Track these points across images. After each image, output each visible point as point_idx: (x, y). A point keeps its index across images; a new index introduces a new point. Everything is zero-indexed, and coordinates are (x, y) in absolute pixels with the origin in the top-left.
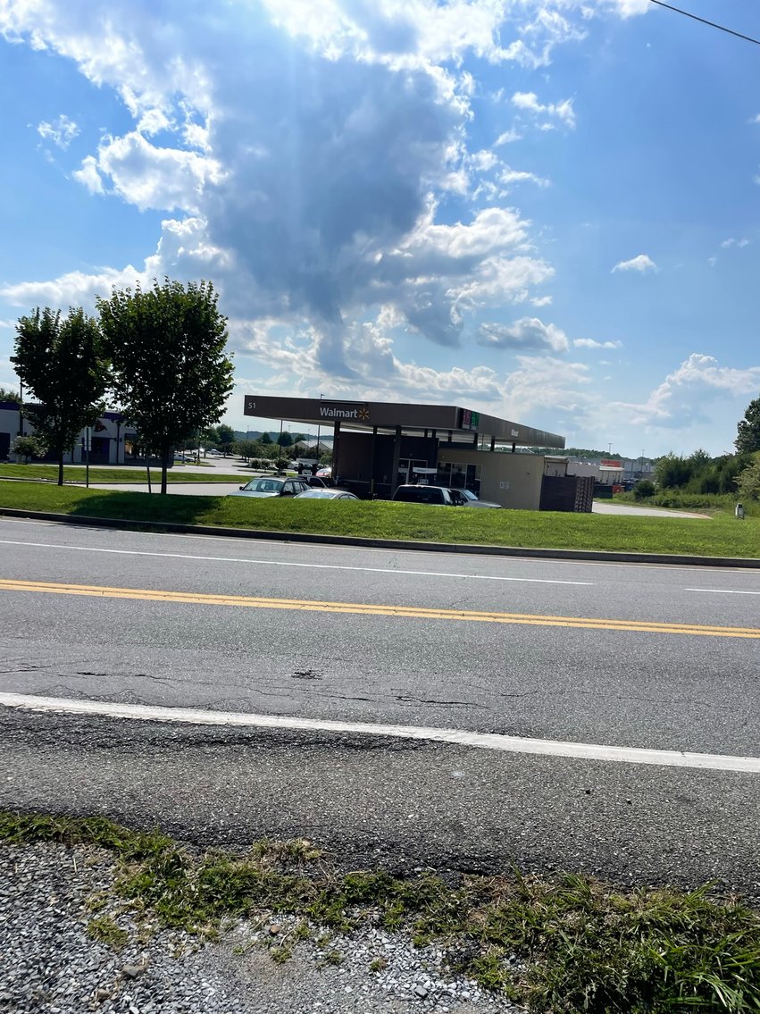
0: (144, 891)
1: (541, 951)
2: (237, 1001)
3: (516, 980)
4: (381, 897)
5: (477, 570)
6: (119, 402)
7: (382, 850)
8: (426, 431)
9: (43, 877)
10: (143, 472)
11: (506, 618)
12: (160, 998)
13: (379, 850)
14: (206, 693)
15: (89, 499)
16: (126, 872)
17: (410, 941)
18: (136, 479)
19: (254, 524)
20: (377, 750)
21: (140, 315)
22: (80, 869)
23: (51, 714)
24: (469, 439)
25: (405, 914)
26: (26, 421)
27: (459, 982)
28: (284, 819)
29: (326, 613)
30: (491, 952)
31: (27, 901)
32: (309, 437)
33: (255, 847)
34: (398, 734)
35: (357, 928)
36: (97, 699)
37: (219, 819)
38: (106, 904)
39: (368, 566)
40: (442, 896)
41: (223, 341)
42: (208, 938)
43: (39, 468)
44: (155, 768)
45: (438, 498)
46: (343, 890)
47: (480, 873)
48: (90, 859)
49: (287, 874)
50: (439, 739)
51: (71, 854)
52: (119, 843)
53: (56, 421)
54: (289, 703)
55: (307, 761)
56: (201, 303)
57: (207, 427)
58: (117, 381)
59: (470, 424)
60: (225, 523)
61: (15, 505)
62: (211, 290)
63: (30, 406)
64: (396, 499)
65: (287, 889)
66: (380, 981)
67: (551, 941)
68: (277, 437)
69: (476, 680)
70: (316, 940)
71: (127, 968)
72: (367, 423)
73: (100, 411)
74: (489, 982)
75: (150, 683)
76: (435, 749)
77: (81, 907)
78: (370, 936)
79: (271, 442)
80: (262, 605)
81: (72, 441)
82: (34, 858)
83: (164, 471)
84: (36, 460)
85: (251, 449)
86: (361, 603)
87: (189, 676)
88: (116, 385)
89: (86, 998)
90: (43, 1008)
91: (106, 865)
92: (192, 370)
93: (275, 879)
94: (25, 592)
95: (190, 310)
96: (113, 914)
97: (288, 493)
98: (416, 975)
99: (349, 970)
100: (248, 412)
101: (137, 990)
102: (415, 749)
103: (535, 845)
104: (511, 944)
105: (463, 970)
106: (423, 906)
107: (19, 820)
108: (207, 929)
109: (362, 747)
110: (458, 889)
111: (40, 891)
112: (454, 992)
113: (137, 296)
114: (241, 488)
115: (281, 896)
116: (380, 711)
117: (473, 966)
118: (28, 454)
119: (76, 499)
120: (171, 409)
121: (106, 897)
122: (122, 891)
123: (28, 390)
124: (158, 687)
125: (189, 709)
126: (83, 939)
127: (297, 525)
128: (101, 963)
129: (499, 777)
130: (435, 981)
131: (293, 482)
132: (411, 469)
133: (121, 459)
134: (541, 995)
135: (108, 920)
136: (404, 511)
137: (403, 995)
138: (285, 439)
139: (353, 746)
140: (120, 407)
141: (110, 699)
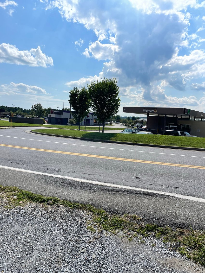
0: (99, 221)
1: (197, 248)
2: (120, 247)
3: (190, 254)
4: (155, 230)
5: (187, 154)
6: (93, 110)
7: (156, 220)
8: (174, 115)
9: (78, 216)
10: (98, 127)
11: (195, 167)
12: (103, 244)
13: (155, 220)
14: (113, 180)
15: (86, 134)
16: (95, 217)
17: (162, 241)
18: (96, 129)
19: (125, 141)
20: (156, 197)
21: (98, 88)
22: (85, 215)
23: (79, 182)
24: (187, 117)
25: (161, 235)
26: (72, 115)
27: (174, 252)
28: (131, 210)
29: (143, 163)
30: (183, 247)
31: (74, 220)
32: (140, 118)
33: (124, 215)
34: (161, 194)
35: (149, 236)
36: (88, 179)
37: (116, 208)
38: (91, 223)
39: (155, 152)
40: (171, 232)
41: (118, 93)
42: (113, 233)
43: (74, 127)
44: (101, 195)
45: (177, 134)
46: (146, 227)
47: (182, 228)
48: (87, 214)
49: (132, 222)
50: (172, 196)
51: (83, 212)
52: (94, 211)
53: (78, 115)
54: (133, 184)
55: (137, 198)
56: (112, 84)
57: (113, 116)
58: (92, 105)
59: (187, 113)
60: (118, 140)
61: (69, 135)
62: (115, 80)
63: (73, 112)
64: (164, 134)
65: (132, 226)
66: (154, 249)
67: (200, 246)
68: (132, 118)
69: (184, 183)
70: (139, 238)
71: (95, 237)
72: (156, 113)
73: (88, 112)
74: (182, 253)
75: (100, 177)
76: (171, 198)
77: (86, 223)
78: (152, 239)
79: (130, 119)
80: (127, 160)
81: (82, 120)
82: (76, 212)
83: (103, 127)
84: (74, 125)
85: (125, 121)
86: (153, 161)
87: (109, 176)
88: (92, 106)
89: (87, 242)
90: (78, 242)
91: (91, 215)
92: (110, 101)
93: (129, 223)
94: (72, 155)
95: (110, 86)
96: (92, 225)
97: (134, 133)
98: (163, 249)
99: (146, 245)
100: (124, 111)
101: (98, 242)
102: (166, 197)
103: (197, 223)
104: (189, 246)
105: (175, 250)
106: (166, 234)
107: (73, 204)
108: (113, 232)
109: (151, 196)
110: (175, 231)
111: (77, 219)
112: (173, 254)
113: (97, 83)
114: (122, 131)
115: (130, 227)
116: (157, 188)
117: (178, 249)
118: (72, 123)
119: (83, 134)
120: (105, 111)
121: (91, 222)
122: (94, 221)
123: (72, 108)
124: (102, 178)
125: (109, 183)
126: (86, 230)
127: (136, 141)
128: (90, 235)
129: (189, 207)
130: (168, 251)
131: (135, 130)
132: (169, 126)
133: (93, 124)
134: (196, 258)
135: (91, 226)
136: (166, 138)
137: (160, 253)
138: (134, 118)
139: (149, 195)
140: (93, 111)
141: (91, 180)
